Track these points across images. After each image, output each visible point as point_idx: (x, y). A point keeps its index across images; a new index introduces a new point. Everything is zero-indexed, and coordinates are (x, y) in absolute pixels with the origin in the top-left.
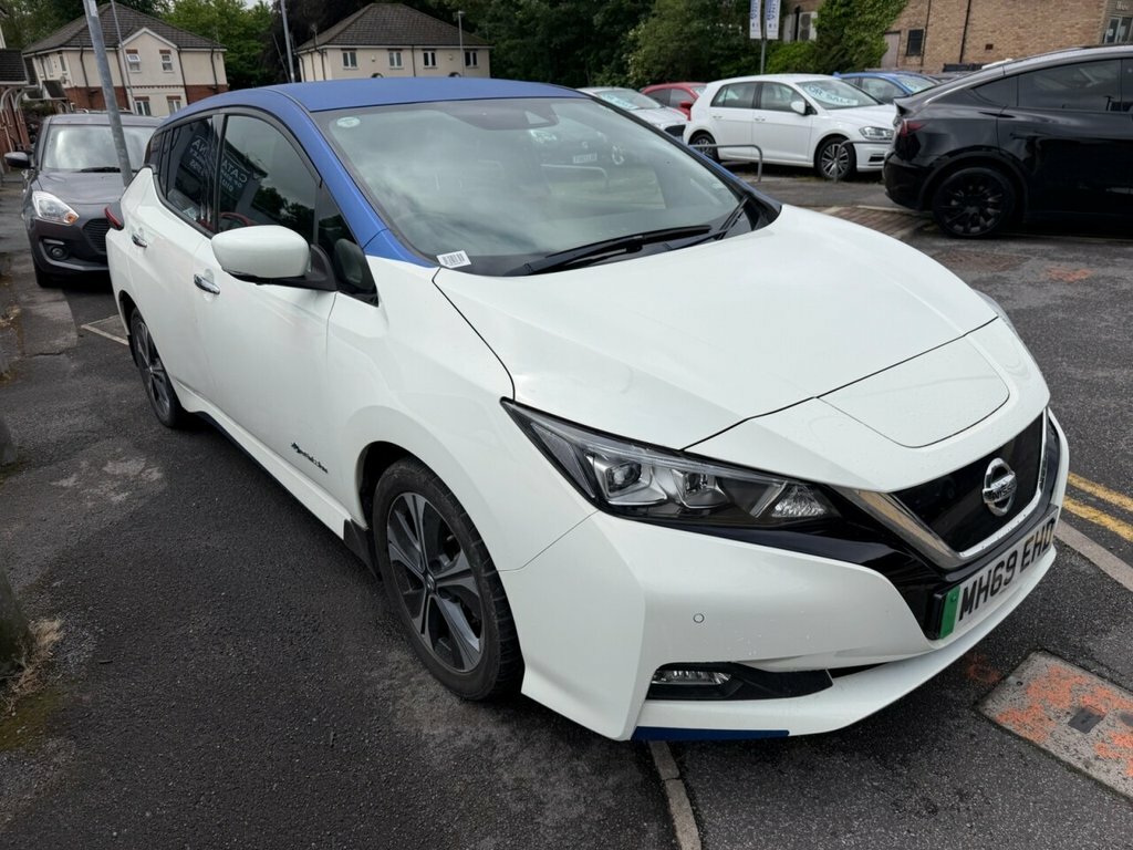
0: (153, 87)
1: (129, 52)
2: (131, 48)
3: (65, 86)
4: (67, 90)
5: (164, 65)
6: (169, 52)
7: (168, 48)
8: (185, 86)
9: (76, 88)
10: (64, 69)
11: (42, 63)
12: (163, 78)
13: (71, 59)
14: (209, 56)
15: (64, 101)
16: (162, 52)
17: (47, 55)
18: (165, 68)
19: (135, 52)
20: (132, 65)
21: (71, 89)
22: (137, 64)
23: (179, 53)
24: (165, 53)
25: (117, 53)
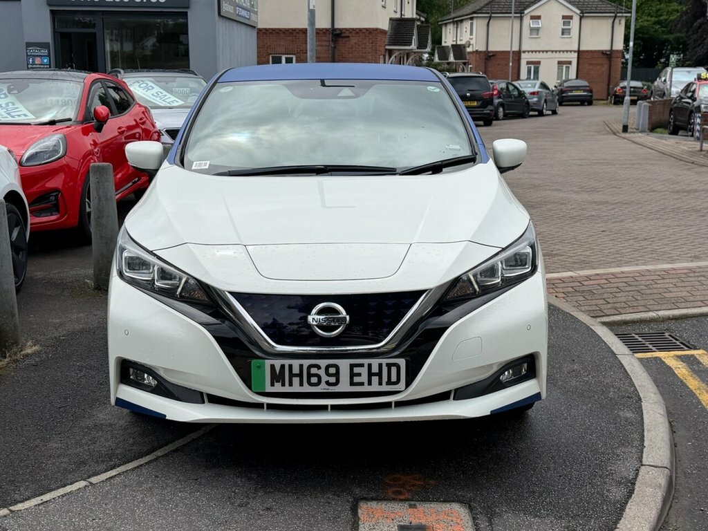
0: (547, 52)
1: (533, 18)
2: (534, 14)
3: (469, 50)
4: (469, 53)
5: (563, 29)
6: (571, 17)
7: (570, 14)
8: (579, 52)
9: (477, 51)
10: (471, 34)
11: (457, 28)
12: (559, 43)
13: (479, 24)
14: (611, 21)
15: (465, 64)
16: (564, 17)
17: (461, 21)
18: (563, 34)
19: (539, 17)
20: (532, 30)
21: (472, 53)
22: (537, 30)
23: (581, 18)
24: (567, 19)
25: (521, 18)
